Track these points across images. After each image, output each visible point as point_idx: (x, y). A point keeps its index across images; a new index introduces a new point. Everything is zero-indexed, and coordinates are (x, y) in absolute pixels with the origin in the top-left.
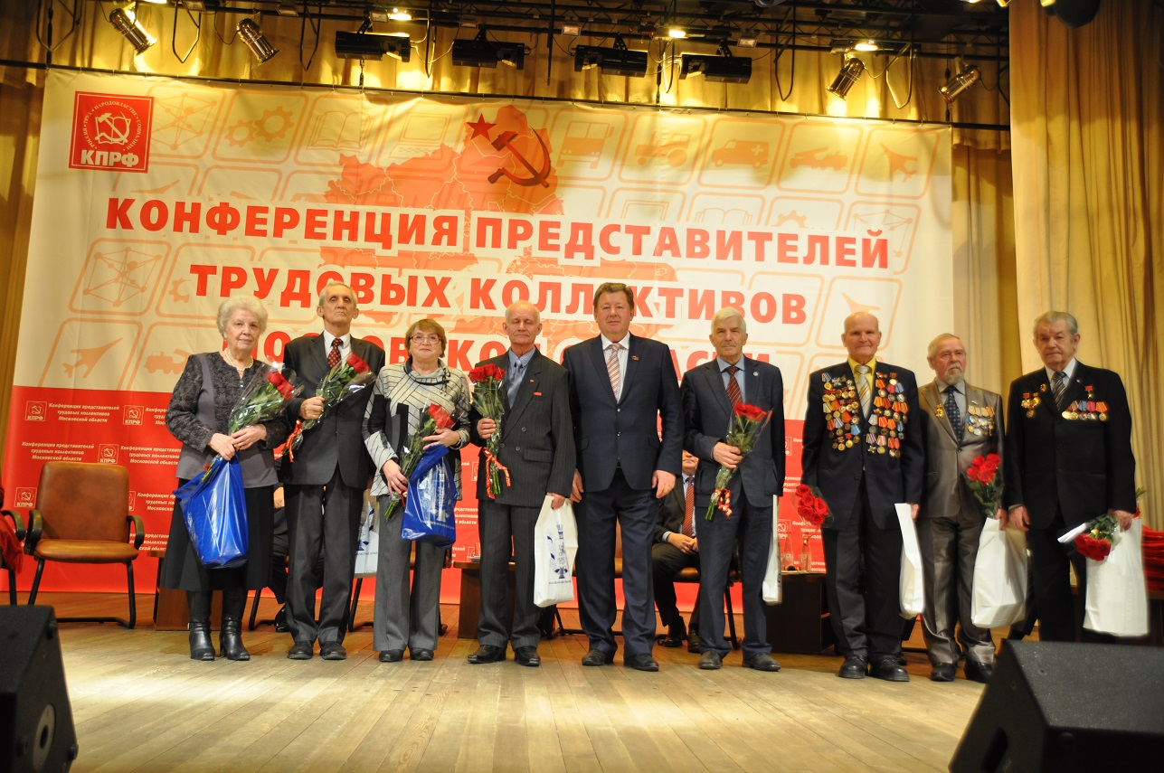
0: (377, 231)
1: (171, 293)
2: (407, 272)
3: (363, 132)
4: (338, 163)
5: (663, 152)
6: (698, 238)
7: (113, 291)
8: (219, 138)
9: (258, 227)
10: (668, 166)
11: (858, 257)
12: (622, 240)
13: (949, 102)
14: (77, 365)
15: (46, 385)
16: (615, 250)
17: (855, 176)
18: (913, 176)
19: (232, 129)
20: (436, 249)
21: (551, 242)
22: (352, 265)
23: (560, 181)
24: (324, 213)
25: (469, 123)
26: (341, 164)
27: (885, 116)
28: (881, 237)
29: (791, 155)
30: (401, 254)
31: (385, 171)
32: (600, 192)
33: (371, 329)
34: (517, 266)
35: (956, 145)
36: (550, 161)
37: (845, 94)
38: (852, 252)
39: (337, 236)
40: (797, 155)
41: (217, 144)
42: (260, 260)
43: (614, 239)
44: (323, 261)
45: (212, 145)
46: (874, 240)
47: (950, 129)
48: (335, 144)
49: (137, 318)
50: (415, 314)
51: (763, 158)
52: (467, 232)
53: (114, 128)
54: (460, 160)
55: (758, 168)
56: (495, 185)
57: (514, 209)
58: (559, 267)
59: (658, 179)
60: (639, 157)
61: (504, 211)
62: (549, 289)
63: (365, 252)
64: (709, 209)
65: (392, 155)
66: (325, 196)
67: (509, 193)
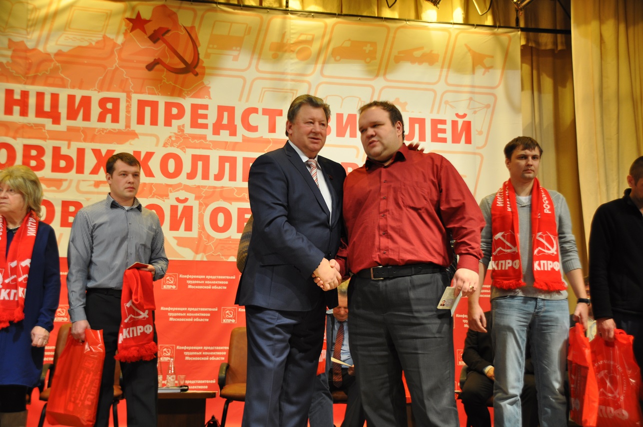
0: (47, 108)
2: (76, 145)
3: (29, 20)
4: (7, 47)
5: (292, 49)
10: (296, 60)
11: (448, 135)
12: (260, 121)
13: (517, 11)
16: (254, 129)
17: (445, 70)
18: (490, 70)
20: (101, 125)
21: (200, 121)
22: (23, 137)
23: (207, 71)
25: (128, 19)
26: (9, 48)
27: (467, 22)
28: (466, 119)
29: (395, 52)
30: (70, 129)
31: (53, 56)
32: (241, 81)
34: (172, 140)
35: (523, 46)
36: (198, 54)
37: (438, 3)
38: (444, 131)
39: (9, 111)
40: (400, 53)
43: (253, 119)
46: (460, 122)
47: (520, 33)
48: (3, 31)
50: (83, 181)
51: (372, 55)
52: (128, 111)
54: (120, 51)
55: (368, 63)
56: (152, 72)
57: (169, 94)
58: (207, 143)
59: (289, 71)
60: (273, 52)
61: (160, 94)
62: (200, 161)
63: (35, 127)
64: (330, 96)
65: (58, 43)
67: (164, 79)
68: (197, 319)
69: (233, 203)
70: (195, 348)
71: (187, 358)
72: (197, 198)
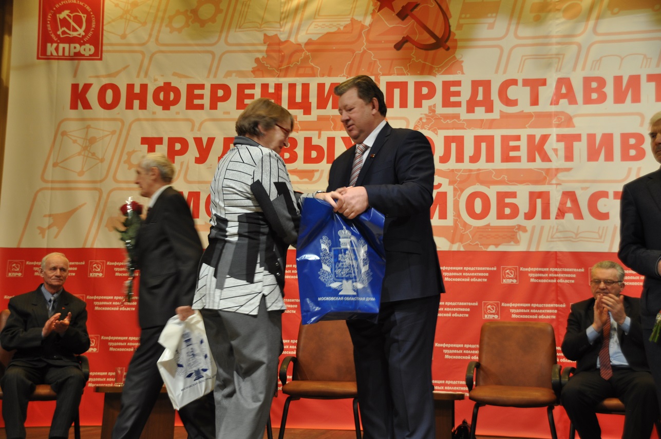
0: (299, 99)
1: (125, 162)
2: (326, 134)
3: (282, 13)
4: (262, 42)
5: (557, 7)
6: (594, 85)
7: (77, 163)
8: (161, 26)
9: (196, 102)
10: (563, 20)
12: (520, 93)
14: (49, 227)
15: (23, 246)
16: (514, 103)
19: (171, 19)
21: (453, 99)
23: (459, 44)
24: (252, 86)
30: (320, 118)
31: (303, 46)
32: (497, 51)
34: (423, 122)
36: (450, 26)
41: (159, 31)
42: (199, 130)
43: (512, 92)
45: (155, 33)
48: (259, 26)
49: (98, 185)
53: (73, 24)
54: (369, 31)
55: (657, 11)
56: (400, 51)
57: (418, 72)
58: (461, 122)
59: (554, 33)
60: (534, 14)
61: (409, 74)
62: (453, 142)
64: (605, 56)
65: (308, 32)
66: (252, 71)
67: (414, 58)
68: (456, 314)
69: (491, 187)
70: (455, 346)
71: (447, 357)
72: (451, 183)
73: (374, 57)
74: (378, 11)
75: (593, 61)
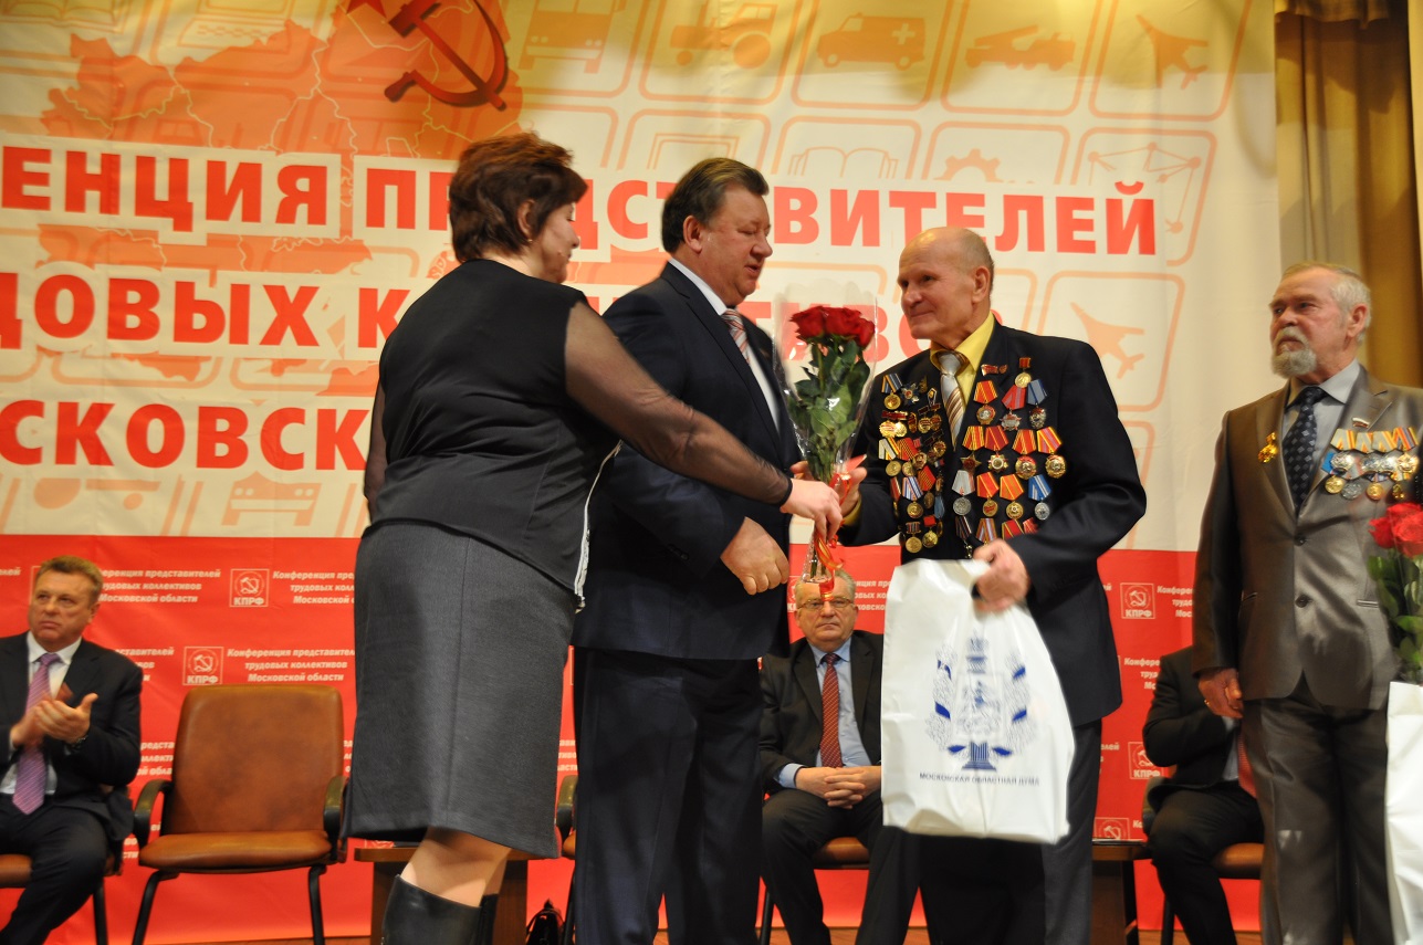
0: (162, 192)
2: (228, 278)
4: (66, 51)
5: (723, 41)
6: (795, 204)
10: (734, 67)
11: (1099, 235)
12: (648, 211)
16: (639, 232)
17: (1089, 79)
18: (1200, 76)
20: (285, 230)
22: (109, 262)
23: (527, 98)
24: (43, 155)
26: (74, 55)
28: (1142, 195)
29: (968, 42)
30: (214, 240)
31: (171, 73)
32: (605, 119)
33: (156, 389)
34: (448, 262)
35: (1280, 15)
36: (506, 59)
38: (1088, 225)
39: (75, 202)
40: (980, 41)
43: (635, 208)
44: (45, 255)
46: (1128, 202)
48: (58, 15)
50: (247, 359)
51: (914, 50)
52: (346, 197)
54: (327, 53)
55: (908, 66)
56: (400, 104)
57: (439, 153)
59: (717, 93)
60: (681, 50)
61: (418, 154)
63: (135, 236)
64: (814, 149)
65: (184, 41)
66: (43, 121)
67: (428, 120)
73: (338, 113)
74: (350, 9)
75: (793, 157)
